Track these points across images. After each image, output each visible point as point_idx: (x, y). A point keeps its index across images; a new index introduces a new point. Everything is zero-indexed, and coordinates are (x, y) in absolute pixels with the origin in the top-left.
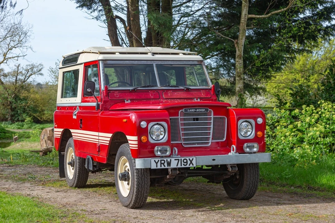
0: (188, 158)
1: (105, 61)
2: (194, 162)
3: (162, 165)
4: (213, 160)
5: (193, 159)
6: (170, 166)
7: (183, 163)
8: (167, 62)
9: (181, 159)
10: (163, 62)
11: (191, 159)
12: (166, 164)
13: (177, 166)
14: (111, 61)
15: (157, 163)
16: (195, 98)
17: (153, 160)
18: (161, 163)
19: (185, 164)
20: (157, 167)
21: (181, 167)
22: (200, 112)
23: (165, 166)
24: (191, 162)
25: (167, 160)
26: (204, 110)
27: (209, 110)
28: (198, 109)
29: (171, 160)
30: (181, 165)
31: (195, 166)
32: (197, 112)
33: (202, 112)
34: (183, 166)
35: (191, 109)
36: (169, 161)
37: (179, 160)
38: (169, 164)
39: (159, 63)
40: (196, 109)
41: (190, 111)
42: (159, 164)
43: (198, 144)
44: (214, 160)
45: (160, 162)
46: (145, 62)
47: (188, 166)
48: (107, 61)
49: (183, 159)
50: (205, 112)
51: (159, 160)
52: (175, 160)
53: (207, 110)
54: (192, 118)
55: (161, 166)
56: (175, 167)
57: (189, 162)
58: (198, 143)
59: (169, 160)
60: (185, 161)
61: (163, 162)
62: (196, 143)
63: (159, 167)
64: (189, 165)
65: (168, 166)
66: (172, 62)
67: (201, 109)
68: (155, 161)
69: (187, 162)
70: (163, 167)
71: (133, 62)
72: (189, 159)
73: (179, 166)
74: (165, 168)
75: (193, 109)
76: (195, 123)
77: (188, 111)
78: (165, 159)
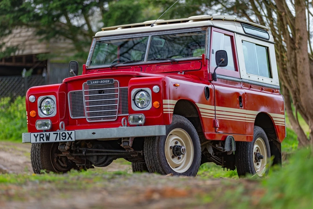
0: (66, 132)
1: (98, 38)
2: (73, 136)
3: (41, 139)
4: (92, 133)
5: (72, 132)
6: (49, 140)
7: (61, 137)
8: (166, 32)
9: (60, 133)
10: (161, 32)
11: (70, 132)
12: (45, 138)
13: (56, 140)
14: (104, 38)
15: (36, 137)
16: (179, 71)
17: (32, 134)
18: (40, 138)
19: (64, 138)
20: (36, 141)
21: (60, 141)
22: (104, 83)
23: (44, 140)
24: (70, 136)
25: (46, 134)
26: (108, 81)
27: (114, 80)
28: (102, 80)
29: (49, 134)
30: (60, 140)
31: (74, 140)
32: (101, 84)
33: (107, 83)
34: (62, 140)
35: (95, 81)
36: (48, 135)
37: (57, 133)
38: (48, 138)
39: (155, 34)
40: (100, 81)
41: (94, 83)
42: (38, 138)
43: (103, 119)
44: (94, 133)
45: (39, 136)
46: (141, 34)
47: (66, 140)
48: (100, 38)
49: (61, 132)
50: (109, 83)
51: (38, 134)
52: (54, 133)
53: (112, 81)
54: (97, 91)
55: (40, 141)
56: (54, 141)
57: (67, 136)
58: (103, 117)
59: (48, 133)
60: (64, 135)
61: (42, 136)
62: (102, 117)
63: (38, 141)
64: (68, 139)
65: (47, 140)
66: (172, 31)
67: (105, 80)
68: (34, 135)
69: (65, 136)
70: (42, 141)
71: (127, 35)
72: (68, 133)
73: (58, 140)
74: (44, 142)
75: (97, 80)
76: (100, 96)
77: (92, 83)
78: (44, 133)
